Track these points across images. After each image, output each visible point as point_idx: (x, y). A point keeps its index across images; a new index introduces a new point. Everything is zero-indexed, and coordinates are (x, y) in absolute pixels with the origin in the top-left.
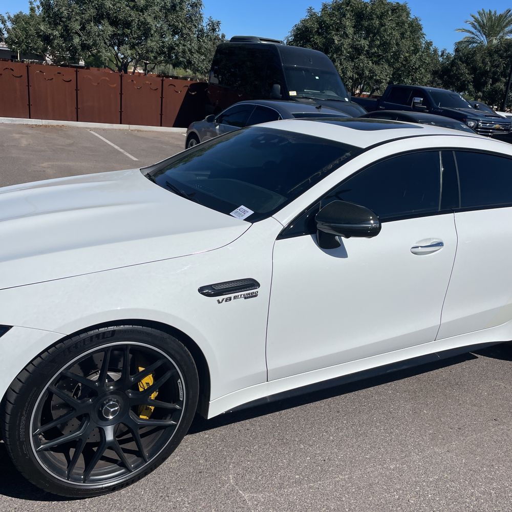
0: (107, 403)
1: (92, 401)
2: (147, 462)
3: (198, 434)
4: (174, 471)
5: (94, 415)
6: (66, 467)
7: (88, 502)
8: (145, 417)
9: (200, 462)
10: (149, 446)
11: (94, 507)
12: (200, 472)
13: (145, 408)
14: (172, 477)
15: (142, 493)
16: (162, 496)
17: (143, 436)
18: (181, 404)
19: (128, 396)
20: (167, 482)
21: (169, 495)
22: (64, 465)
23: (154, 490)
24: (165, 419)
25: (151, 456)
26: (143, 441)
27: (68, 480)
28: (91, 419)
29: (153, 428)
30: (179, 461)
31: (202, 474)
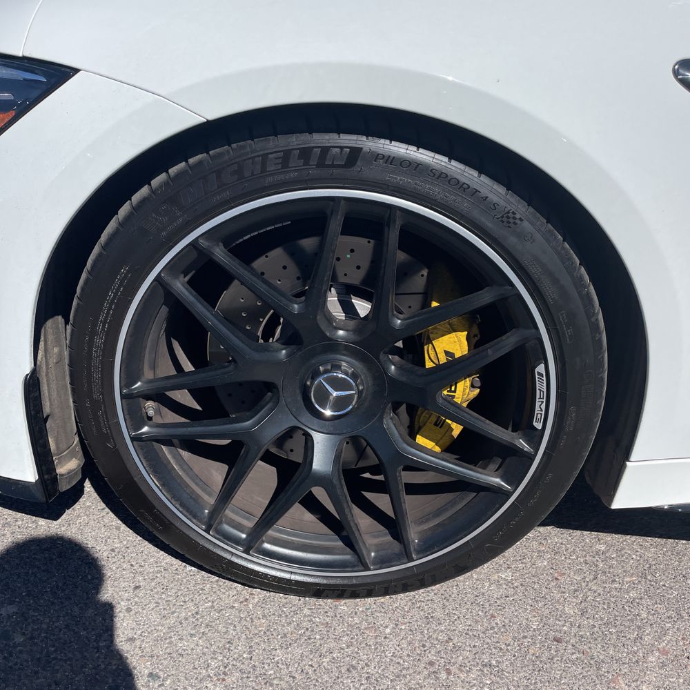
0: (326, 372)
1: (288, 355)
2: (412, 560)
3: (578, 533)
4: (487, 605)
5: (289, 394)
6: (212, 501)
7: (256, 600)
8: (429, 444)
9: (563, 611)
10: (428, 520)
11: (264, 616)
12: (558, 640)
13: (433, 419)
14: (477, 622)
15: (388, 631)
16: (431, 663)
17: (412, 489)
18: (534, 437)
19: (385, 371)
20: (460, 628)
21: (454, 669)
22: (210, 494)
23: (419, 636)
24: (484, 467)
25: (426, 549)
26: (412, 504)
27: (207, 531)
28: (283, 401)
29: (446, 479)
30: (508, 582)
31: (562, 646)
